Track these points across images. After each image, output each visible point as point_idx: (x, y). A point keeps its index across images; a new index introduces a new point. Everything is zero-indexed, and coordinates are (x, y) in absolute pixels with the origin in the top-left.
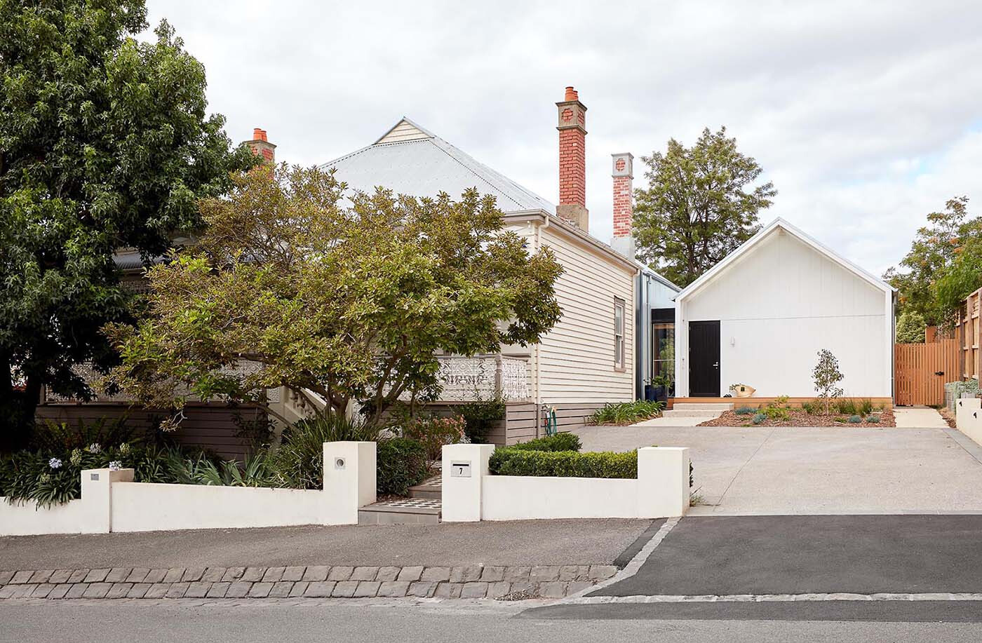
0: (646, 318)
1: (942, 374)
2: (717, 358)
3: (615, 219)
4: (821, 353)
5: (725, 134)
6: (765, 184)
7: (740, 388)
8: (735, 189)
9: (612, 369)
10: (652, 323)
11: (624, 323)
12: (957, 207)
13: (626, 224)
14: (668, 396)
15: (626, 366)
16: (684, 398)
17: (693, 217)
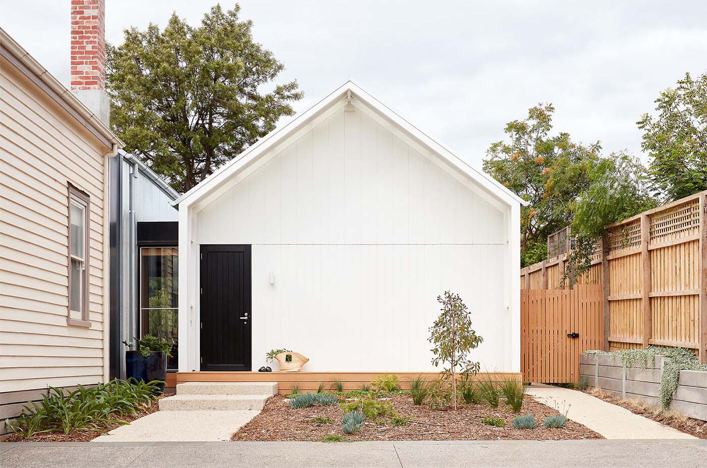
0: (129, 237)
1: (575, 336)
2: (246, 306)
3: (73, 58)
4: (443, 297)
5: (239, 15)
6: (287, 83)
7: (282, 357)
8: (248, 89)
9: (63, 322)
10: (139, 246)
11: (88, 238)
12: (542, 116)
13: (94, 68)
14: (166, 370)
15: (92, 316)
16: (194, 373)
17: (193, 119)
